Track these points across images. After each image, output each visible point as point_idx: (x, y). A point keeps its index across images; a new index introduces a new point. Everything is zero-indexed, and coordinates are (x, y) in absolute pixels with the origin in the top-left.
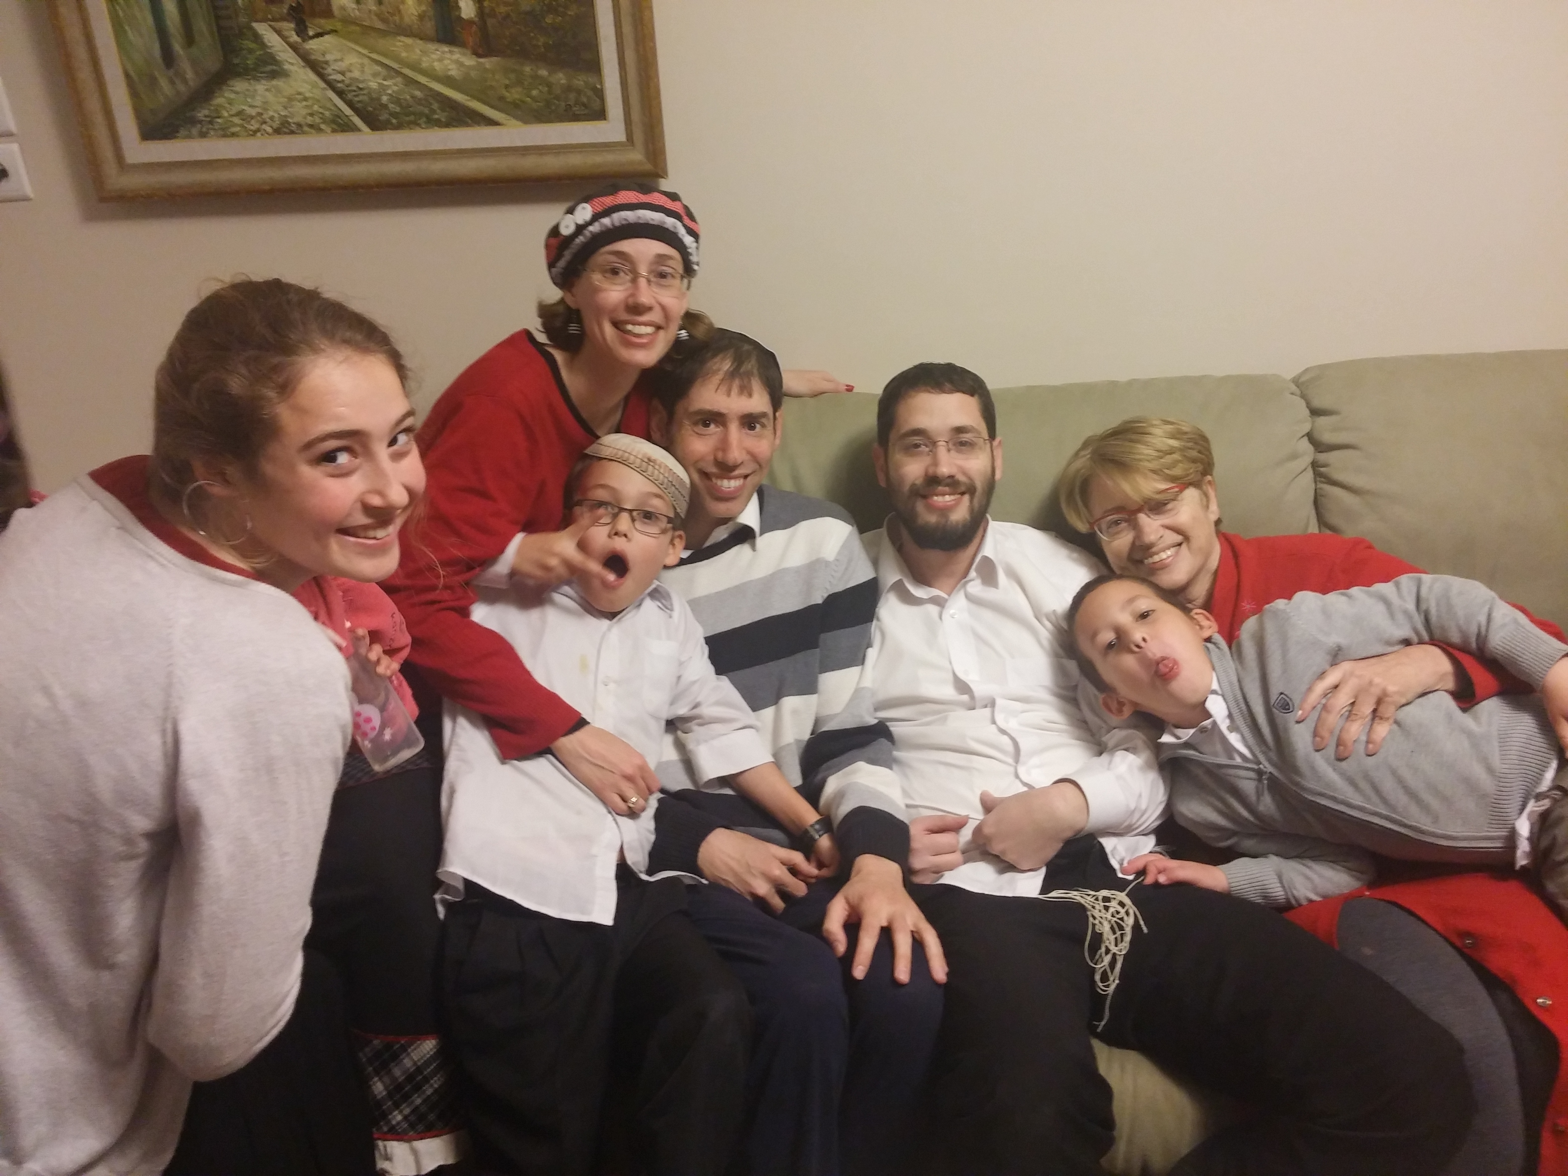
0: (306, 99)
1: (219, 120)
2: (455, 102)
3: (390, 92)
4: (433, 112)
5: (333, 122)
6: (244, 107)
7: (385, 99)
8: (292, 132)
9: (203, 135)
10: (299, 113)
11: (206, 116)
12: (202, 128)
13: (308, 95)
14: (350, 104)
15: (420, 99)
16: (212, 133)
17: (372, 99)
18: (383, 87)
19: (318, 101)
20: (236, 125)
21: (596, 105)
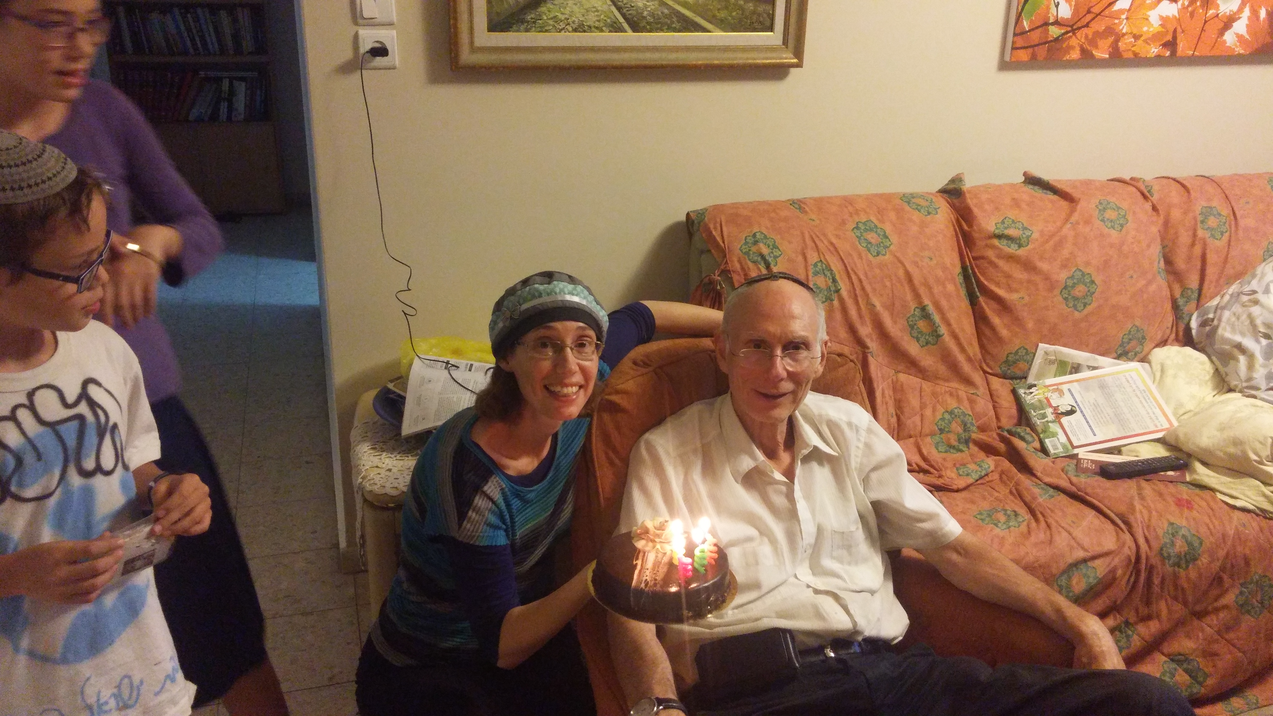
0: (597, 11)
1: (540, 22)
2: (687, 17)
3: (649, 9)
4: (673, 22)
5: (612, 26)
6: (557, 14)
7: (645, 13)
8: (585, 31)
9: (527, 30)
10: (591, 19)
11: (532, 18)
12: (527, 26)
13: (599, 8)
14: (624, 16)
15: (666, 15)
16: (534, 29)
17: (638, 13)
18: (646, 6)
19: (605, 12)
20: (550, 25)
21: (768, 23)
